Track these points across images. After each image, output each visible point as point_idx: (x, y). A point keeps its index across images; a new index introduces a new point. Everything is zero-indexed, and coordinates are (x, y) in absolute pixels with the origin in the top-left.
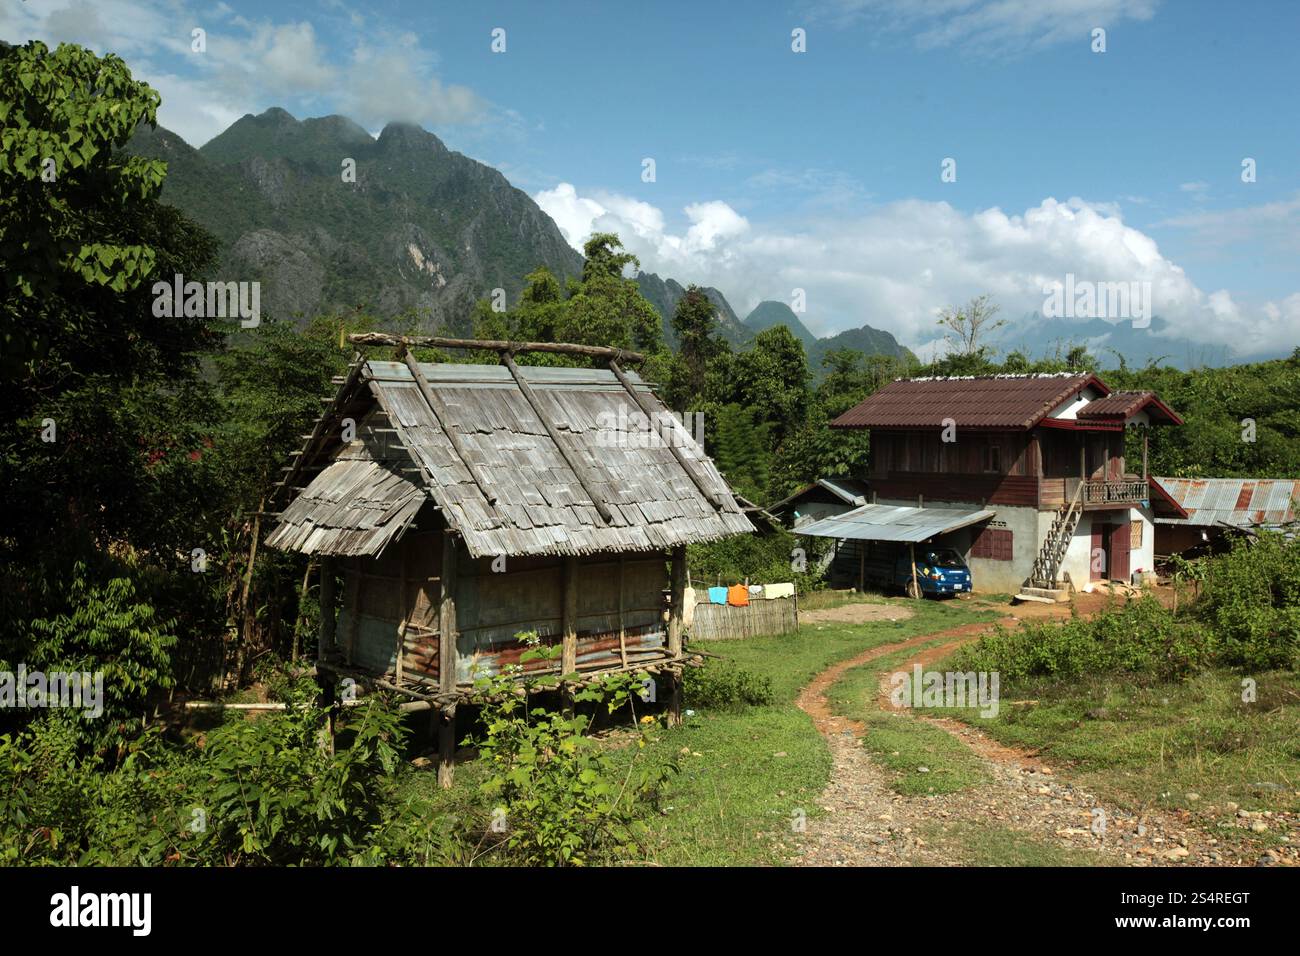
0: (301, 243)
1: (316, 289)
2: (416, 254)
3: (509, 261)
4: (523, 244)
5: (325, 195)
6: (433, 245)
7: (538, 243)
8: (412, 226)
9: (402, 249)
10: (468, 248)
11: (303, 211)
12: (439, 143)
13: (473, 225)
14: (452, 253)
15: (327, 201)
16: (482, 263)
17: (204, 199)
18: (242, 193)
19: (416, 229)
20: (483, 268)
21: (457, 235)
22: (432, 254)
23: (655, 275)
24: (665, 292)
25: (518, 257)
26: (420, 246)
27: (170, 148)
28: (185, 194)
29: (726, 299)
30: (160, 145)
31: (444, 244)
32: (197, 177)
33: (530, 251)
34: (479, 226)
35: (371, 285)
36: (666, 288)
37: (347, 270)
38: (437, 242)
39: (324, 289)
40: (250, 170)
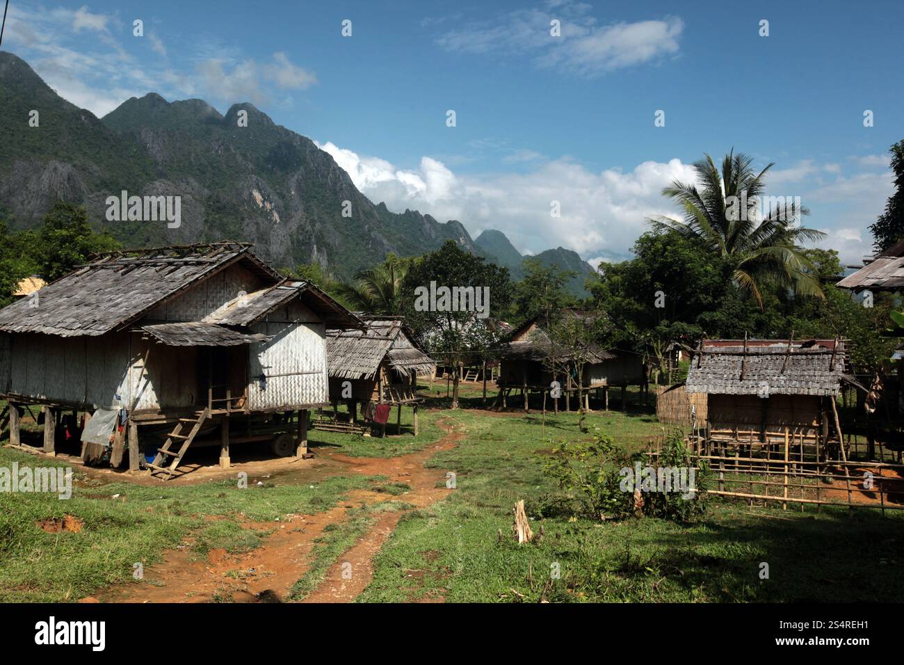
0: (186, 189)
1: (201, 220)
2: (258, 196)
3: (321, 201)
4: (330, 191)
5: (193, 155)
6: (269, 190)
7: (341, 189)
8: (254, 177)
9: (248, 193)
10: (293, 193)
11: (179, 166)
12: (269, 120)
13: (296, 177)
14: (282, 197)
15: (194, 159)
16: (303, 203)
17: (110, 157)
18: (135, 153)
19: (257, 179)
20: (303, 207)
21: (285, 183)
22: (269, 196)
23: (417, 212)
24: (424, 224)
25: (327, 199)
26: (260, 191)
27: (86, 121)
28: (98, 153)
29: (466, 229)
30: (78, 119)
31: (276, 189)
32: (105, 141)
33: (336, 195)
34: (300, 177)
35: (236, 218)
36: (425, 221)
37: (219, 208)
38: (271, 188)
39: (206, 221)
40: (140, 136)
